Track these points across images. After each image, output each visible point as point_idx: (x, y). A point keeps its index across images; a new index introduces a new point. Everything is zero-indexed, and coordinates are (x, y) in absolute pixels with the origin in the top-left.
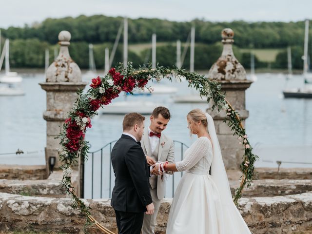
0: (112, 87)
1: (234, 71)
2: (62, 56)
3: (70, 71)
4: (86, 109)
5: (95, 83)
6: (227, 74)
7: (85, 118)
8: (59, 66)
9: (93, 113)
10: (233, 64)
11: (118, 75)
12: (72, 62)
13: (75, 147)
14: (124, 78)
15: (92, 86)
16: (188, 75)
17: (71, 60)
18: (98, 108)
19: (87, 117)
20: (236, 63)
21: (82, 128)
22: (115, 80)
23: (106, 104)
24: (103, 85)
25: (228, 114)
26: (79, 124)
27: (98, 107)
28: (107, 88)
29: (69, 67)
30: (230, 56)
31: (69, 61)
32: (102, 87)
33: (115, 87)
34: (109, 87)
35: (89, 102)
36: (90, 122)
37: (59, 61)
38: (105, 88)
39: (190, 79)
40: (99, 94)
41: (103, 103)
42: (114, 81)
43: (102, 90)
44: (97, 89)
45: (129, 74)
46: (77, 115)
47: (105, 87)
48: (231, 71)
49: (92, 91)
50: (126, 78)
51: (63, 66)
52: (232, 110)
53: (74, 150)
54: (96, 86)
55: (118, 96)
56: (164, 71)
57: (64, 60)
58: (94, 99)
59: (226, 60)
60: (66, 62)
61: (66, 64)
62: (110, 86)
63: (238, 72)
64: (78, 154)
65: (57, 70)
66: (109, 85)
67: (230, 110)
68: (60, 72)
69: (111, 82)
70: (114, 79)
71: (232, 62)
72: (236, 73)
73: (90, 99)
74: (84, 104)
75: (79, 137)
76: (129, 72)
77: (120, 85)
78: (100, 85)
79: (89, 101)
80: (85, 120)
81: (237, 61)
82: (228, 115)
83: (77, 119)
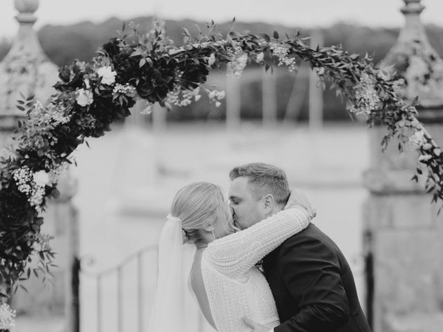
0: (112, 87)
1: (427, 77)
2: (22, 48)
3: (39, 83)
4: (44, 149)
5: (66, 79)
6: (412, 84)
7: (42, 172)
8: (14, 72)
9: (64, 159)
10: (426, 61)
11: (126, 56)
12: (43, 62)
13: (17, 252)
14: (142, 63)
15: (58, 87)
16: (316, 55)
17: (42, 57)
18: (75, 146)
19: (47, 171)
20: (433, 58)
21: (36, 199)
22: (118, 71)
23: (96, 136)
24: (87, 82)
25: (422, 157)
26: (25, 188)
27: (75, 144)
28: (97, 91)
29: (36, 73)
30: (418, 42)
31: (36, 59)
32: (85, 89)
33: (118, 87)
34: (102, 88)
35: (51, 131)
36: (54, 185)
37: (15, 58)
38: (93, 92)
39: (320, 66)
40: (77, 107)
41: (88, 132)
42: (115, 73)
43: (84, 98)
44: (71, 93)
45: (156, 51)
46: (20, 166)
47: (93, 88)
48: (422, 79)
49: (58, 101)
50: (147, 64)
51: (24, 71)
52: (433, 148)
53: (15, 260)
54: (69, 85)
55: (128, 113)
56: (250, 45)
57: (24, 58)
58: (65, 120)
59: (409, 52)
60: (30, 62)
61: (29, 67)
62: (105, 86)
63: (437, 80)
64: (26, 269)
65: (9, 81)
66: (103, 82)
67: (427, 146)
68: (18, 84)
69: (107, 74)
70: (116, 67)
71: (423, 56)
72: (431, 82)
73: (53, 121)
74: (37, 134)
75: (26, 224)
76: (156, 47)
77: (133, 83)
78: (79, 83)
79: (49, 127)
80: (42, 178)
81: (435, 55)
82: (423, 161)
83: (21, 175)
